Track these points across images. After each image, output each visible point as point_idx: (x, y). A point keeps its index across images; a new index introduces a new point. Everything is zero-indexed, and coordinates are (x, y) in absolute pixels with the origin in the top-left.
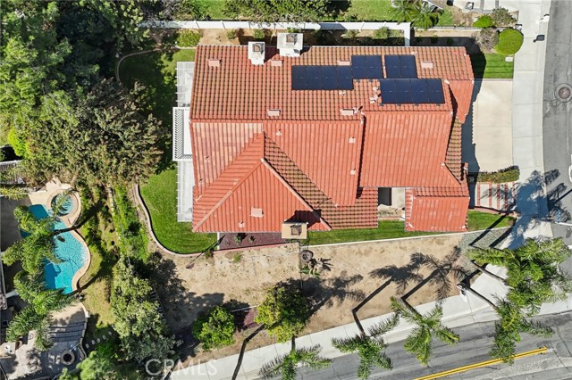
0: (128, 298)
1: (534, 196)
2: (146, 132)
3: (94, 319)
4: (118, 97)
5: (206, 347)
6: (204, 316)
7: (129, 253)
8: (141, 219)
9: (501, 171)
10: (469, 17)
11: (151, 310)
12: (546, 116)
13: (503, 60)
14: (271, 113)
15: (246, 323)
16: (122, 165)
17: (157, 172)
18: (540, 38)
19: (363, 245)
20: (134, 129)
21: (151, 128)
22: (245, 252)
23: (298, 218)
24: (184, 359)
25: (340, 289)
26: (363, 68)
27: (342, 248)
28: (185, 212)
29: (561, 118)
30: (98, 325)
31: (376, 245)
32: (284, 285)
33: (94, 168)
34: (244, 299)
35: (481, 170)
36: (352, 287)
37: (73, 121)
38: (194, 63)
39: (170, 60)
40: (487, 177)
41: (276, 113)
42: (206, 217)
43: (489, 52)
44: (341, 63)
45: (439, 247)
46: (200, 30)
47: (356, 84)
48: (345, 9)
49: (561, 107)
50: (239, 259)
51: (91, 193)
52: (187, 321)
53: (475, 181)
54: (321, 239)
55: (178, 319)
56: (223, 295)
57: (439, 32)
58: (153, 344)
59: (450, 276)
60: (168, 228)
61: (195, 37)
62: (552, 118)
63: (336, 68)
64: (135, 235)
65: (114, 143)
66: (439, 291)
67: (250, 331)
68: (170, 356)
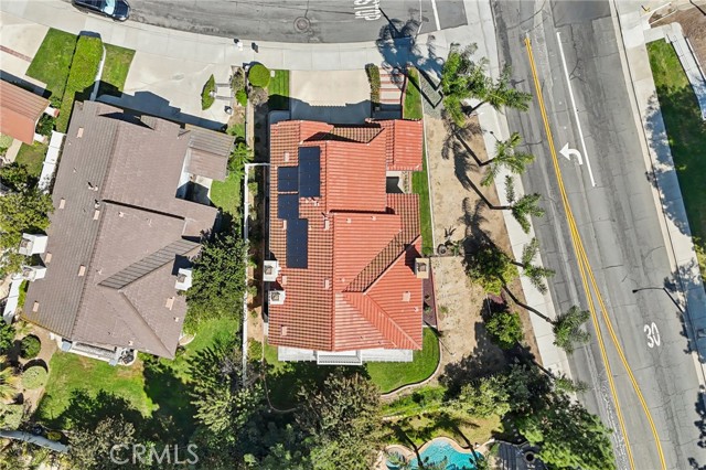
0: (477, 403)
1: (395, 51)
2: (339, 386)
3: (495, 435)
4: (310, 409)
5: (521, 338)
6: (495, 339)
7: (439, 402)
8: (410, 392)
9: (370, 80)
10: (237, 110)
11: (488, 385)
12: (322, 41)
13: (273, 79)
14: (327, 287)
15: (501, 302)
16: (367, 407)
17: (369, 378)
18: (254, 47)
19: (433, 202)
20: (338, 395)
21: (336, 382)
22: (439, 303)
23: (411, 263)
24: (532, 357)
25: (472, 221)
26: (289, 210)
27: (435, 219)
28: (405, 356)
29: (324, 27)
30: (501, 431)
31: (433, 190)
32: (468, 268)
33: (370, 429)
34: (480, 303)
35: (369, 98)
36: (472, 210)
37: (334, 446)
38: (280, 347)
39: (273, 366)
40: (375, 94)
41: (327, 282)
42: (410, 339)
43: (267, 92)
44: (285, 228)
45: (435, 134)
46: (249, 341)
47: (303, 216)
48: (231, 217)
49: (314, 28)
50: (444, 309)
51: (386, 436)
52: (498, 353)
53: (378, 105)
54: (428, 238)
55: (497, 362)
56: (476, 323)
57: (250, 136)
58: (517, 383)
59: (462, 124)
60: (417, 369)
61: (255, 345)
62: (323, 35)
63: (289, 232)
64: (423, 397)
65: (349, 412)
66: (474, 133)
67: (508, 298)
68: (528, 369)
